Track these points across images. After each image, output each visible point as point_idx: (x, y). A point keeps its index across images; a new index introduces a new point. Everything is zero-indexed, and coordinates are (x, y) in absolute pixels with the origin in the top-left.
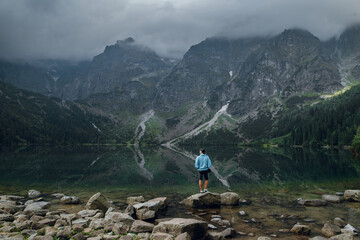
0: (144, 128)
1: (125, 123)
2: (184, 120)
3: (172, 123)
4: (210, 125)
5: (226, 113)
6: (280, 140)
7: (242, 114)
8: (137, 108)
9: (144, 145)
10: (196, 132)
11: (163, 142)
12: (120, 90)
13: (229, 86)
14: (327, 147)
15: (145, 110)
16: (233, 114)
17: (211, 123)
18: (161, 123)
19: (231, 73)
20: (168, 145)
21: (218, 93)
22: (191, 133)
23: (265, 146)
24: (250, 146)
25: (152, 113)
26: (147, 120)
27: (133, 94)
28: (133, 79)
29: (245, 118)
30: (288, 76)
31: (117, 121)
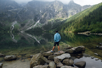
0: (13, 27)
1: (7, 25)
2: (26, 25)
3: (23, 25)
4: (34, 26)
5: (39, 23)
6: (54, 30)
7: (43, 23)
8: (11, 20)
9: (14, 32)
10: (30, 28)
11: (20, 31)
12: (4, 14)
13: (40, 15)
14: (65, 32)
15: (13, 21)
16: (41, 23)
17: (35, 25)
18: (19, 25)
19: (40, 11)
20: (22, 32)
21: (37, 17)
22: (29, 28)
23: (50, 32)
24: (46, 32)
25: (16, 22)
26: (14, 24)
27: (9, 16)
28: (9, 11)
29: (44, 24)
30: (56, 13)
31: (3, 24)
